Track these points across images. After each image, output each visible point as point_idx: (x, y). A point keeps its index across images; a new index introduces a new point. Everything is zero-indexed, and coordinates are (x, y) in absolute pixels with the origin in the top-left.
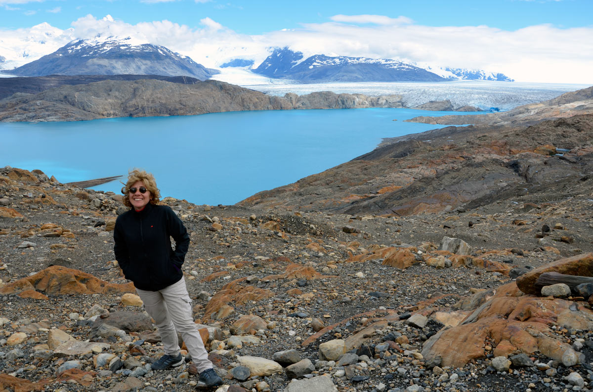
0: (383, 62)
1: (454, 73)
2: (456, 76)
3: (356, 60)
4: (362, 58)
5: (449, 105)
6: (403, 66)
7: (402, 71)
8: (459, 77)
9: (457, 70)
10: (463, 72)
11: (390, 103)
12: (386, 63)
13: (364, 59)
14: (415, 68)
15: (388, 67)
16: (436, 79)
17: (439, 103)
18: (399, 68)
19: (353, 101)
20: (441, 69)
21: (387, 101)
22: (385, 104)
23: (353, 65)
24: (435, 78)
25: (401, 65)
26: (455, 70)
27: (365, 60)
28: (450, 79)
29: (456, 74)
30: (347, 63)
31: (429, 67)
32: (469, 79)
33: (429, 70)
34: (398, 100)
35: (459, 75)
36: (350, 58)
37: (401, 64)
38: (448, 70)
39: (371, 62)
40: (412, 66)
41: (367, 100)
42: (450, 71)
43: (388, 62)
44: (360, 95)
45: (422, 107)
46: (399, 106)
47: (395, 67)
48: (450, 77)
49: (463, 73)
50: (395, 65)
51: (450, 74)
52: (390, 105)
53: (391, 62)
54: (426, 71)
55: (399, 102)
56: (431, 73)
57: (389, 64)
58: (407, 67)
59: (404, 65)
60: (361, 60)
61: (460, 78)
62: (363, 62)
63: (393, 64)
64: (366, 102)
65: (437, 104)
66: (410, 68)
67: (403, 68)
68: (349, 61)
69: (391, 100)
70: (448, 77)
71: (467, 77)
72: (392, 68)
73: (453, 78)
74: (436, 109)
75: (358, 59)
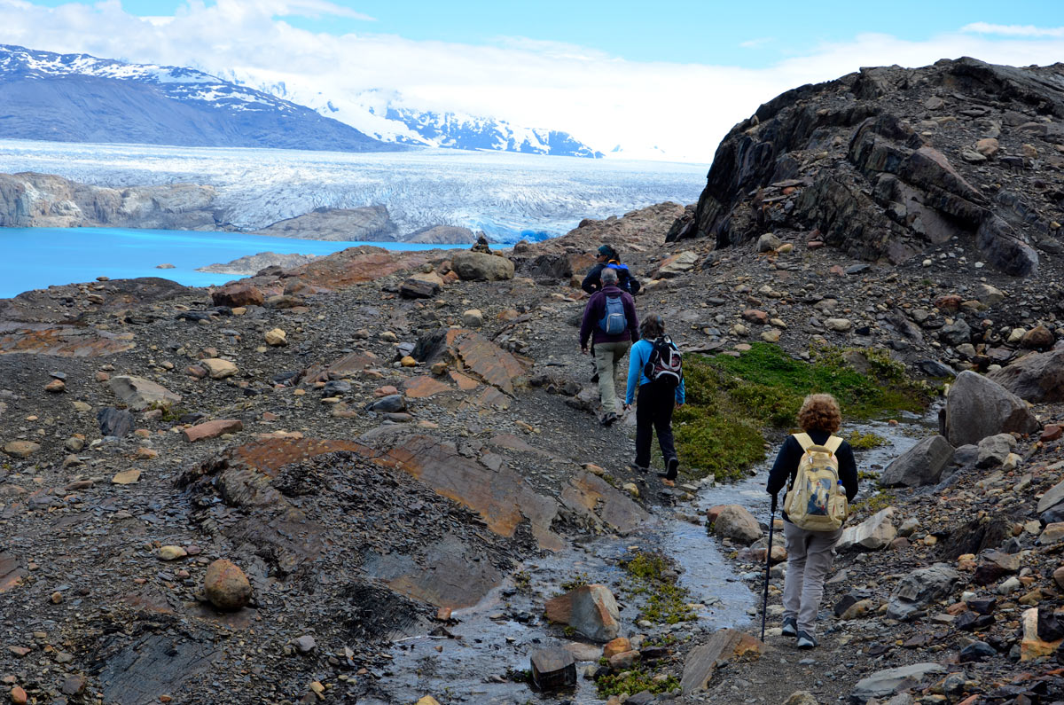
0: (165, 78)
1: (412, 126)
2: (420, 138)
3: (58, 63)
4: (85, 56)
5: (381, 222)
6: (235, 95)
7: (235, 111)
8: (429, 142)
9: (423, 116)
10: (441, 122)
11: (169, 211)
12: (172, 80)
13: (91, 61)
14: (278, 103)
15: (181, 95)
16: (353, 142)
17: (346, 213)
18: (219, 102)
19: (12, 199)
20: (372, 111)
21: (156, 203)
22: (149, 216)
23: (50, 79)
24: (347, 138)
25: (228, 91)
26: (415, 116)
27: (96, 66)
28: (399, 146)
29: (420, 132)
30: (22, 70)
31: (329, 103)
32: (461, 148)
33: (330, 115)
34: (202, 201)
35: (428, 132)
36: (36, 55)
37: (229, 87)
38: (392, 115)
39: (120, 73)
40: (270, 97)
41: (75, 198)
42: (401, 119)
43: (183, 79)
44: (48, 177)
45: (288, 229)
46: (204, 222)
47: (209, 97)
48: (399, 138)
49: (444, 128)
50: (208, 90)
51: (399, 128)
52: (167, 218)
53: (192, 79)
54: (319, 116)
55: (202, 209)
56: (333, 122)
57: (186, 85)
58: (251, 99)
59: (240, 90)
60: (78, 62)
61: (434, 143)
62: (89, 72)
63: (201, 85)
64: (73, 204)
65: (341, 219)
66: (261, 101)
67: (237, 101)
68: (33, 64)
69: (173, 203)
70: (394, 139)
71: (454, 141)
72: (198, 98)
73: (410, 141)
74: (337, 234)
75: (68, 59)
